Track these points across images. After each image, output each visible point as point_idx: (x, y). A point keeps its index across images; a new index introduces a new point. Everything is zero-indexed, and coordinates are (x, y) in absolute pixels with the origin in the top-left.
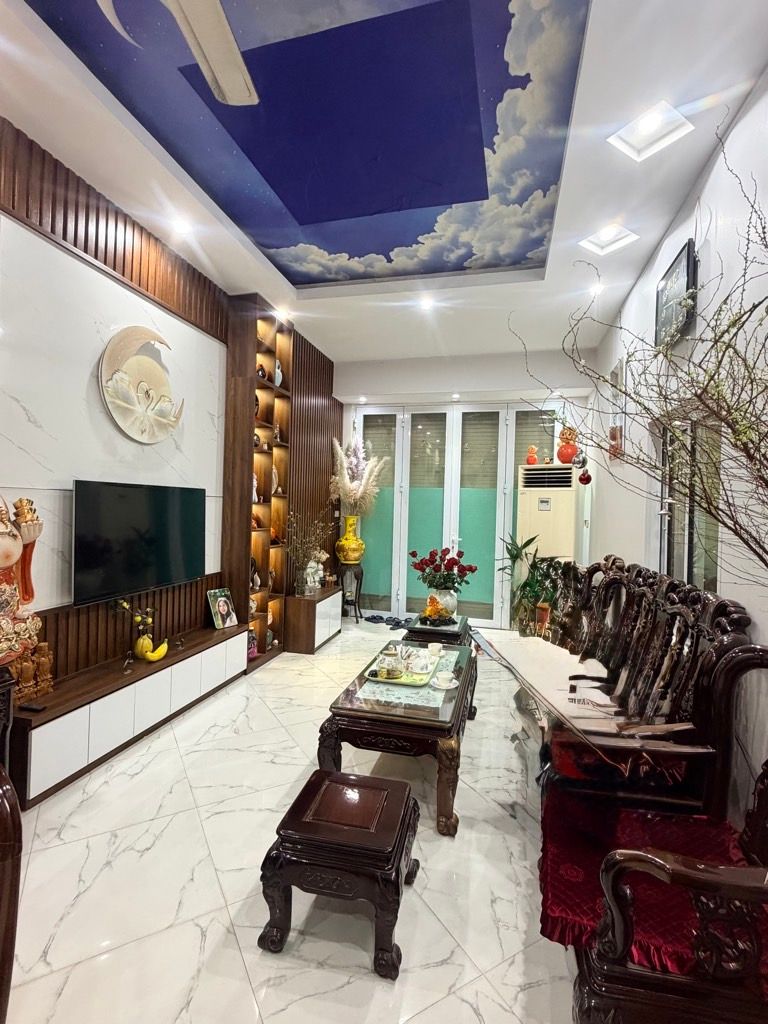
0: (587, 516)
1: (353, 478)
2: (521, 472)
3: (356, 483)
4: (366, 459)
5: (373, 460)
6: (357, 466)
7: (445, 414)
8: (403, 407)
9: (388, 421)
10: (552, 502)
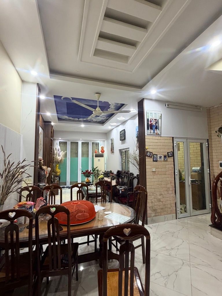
0: (106, 162)
1: (59, 156)
2: (94, 155)
3: (59, 157)
4: (61, 152)
5: (62, 152)
6: (59, 153)
7: (78, 142)
8: (69, 140)
9: (65, 143)
10: (100, 160)
